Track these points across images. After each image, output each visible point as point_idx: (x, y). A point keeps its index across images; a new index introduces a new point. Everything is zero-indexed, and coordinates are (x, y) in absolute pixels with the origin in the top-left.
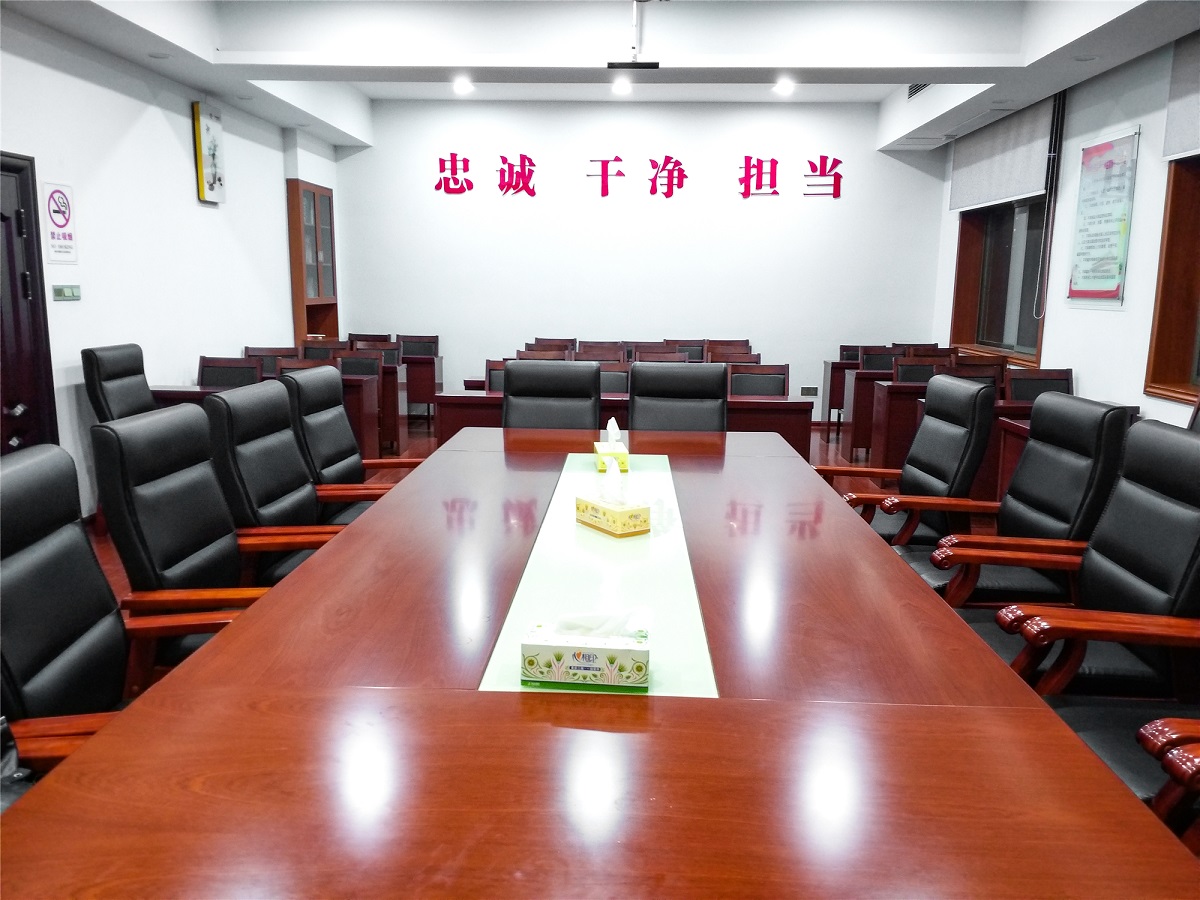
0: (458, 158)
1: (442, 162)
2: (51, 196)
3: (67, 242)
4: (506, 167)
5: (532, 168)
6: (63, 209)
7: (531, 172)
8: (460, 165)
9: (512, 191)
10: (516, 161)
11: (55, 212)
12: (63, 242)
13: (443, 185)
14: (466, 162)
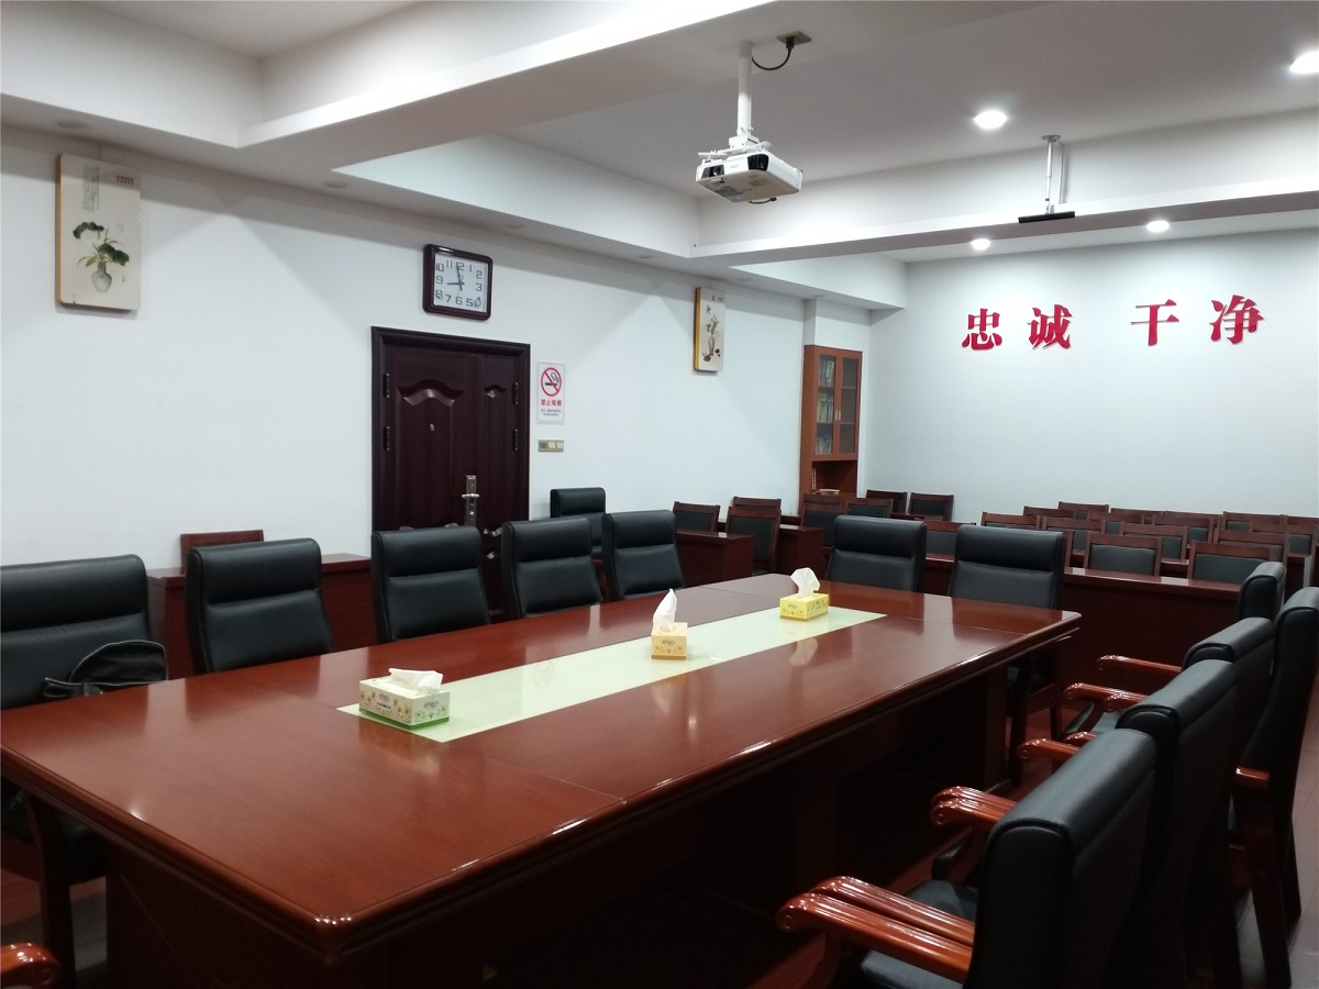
0: (988, 313)
1: (971, 318)
2: (545, 372)
3: (557, 407)
4: (1038, 319)
5: (1067, 318)
6: (555, 382)
7: (1066, 323)
8: (989, 320)
9: (1044, 344)
10: (1049, 312)
11: (547, 384)
12: (552, 407)
13: (971, 342)
14: (996, 317)
